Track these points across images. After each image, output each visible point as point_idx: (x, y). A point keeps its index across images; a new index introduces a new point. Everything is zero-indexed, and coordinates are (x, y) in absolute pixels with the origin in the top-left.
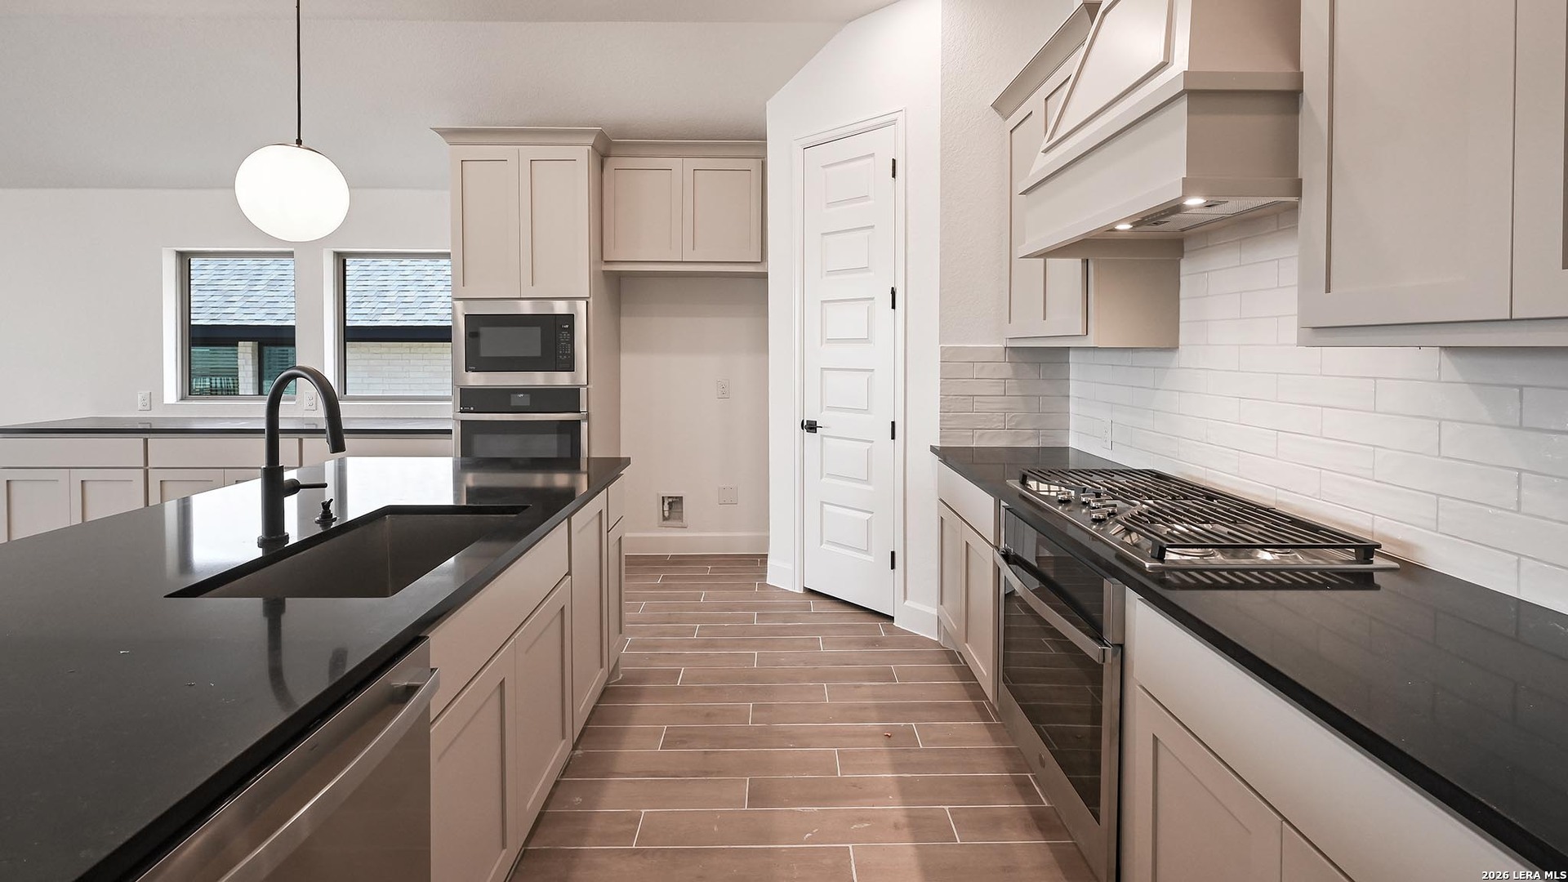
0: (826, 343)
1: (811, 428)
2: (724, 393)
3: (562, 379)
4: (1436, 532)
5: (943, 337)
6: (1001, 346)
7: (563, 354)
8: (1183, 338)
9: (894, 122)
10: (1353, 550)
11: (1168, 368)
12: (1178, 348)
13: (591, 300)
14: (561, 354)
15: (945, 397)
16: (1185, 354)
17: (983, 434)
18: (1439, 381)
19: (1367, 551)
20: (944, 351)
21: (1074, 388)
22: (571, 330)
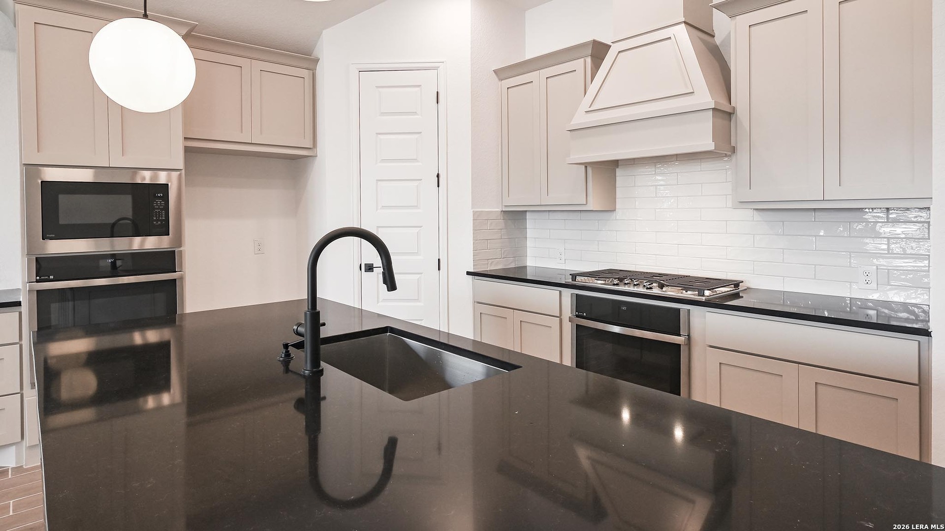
0: (381, 209)
1: (370, 269)
2: (260, 249)
3: (151, 243)
4: (753, 274)
5: (474, 205)
6: (500, 210)
7: (157, 221)
8: (618, 206)
9: (436, 68)
10: (733, 286)
11: (609, 220)
12: (615, 210)
13: (183, 172)
14: (155, 221)
15: (475, 240)
16: (619, 214)
17: (493, 262)
18: (753, 221)
19: (737, 285)
20: (475, 213)
21: (530, 233)
22: (166, 198)
